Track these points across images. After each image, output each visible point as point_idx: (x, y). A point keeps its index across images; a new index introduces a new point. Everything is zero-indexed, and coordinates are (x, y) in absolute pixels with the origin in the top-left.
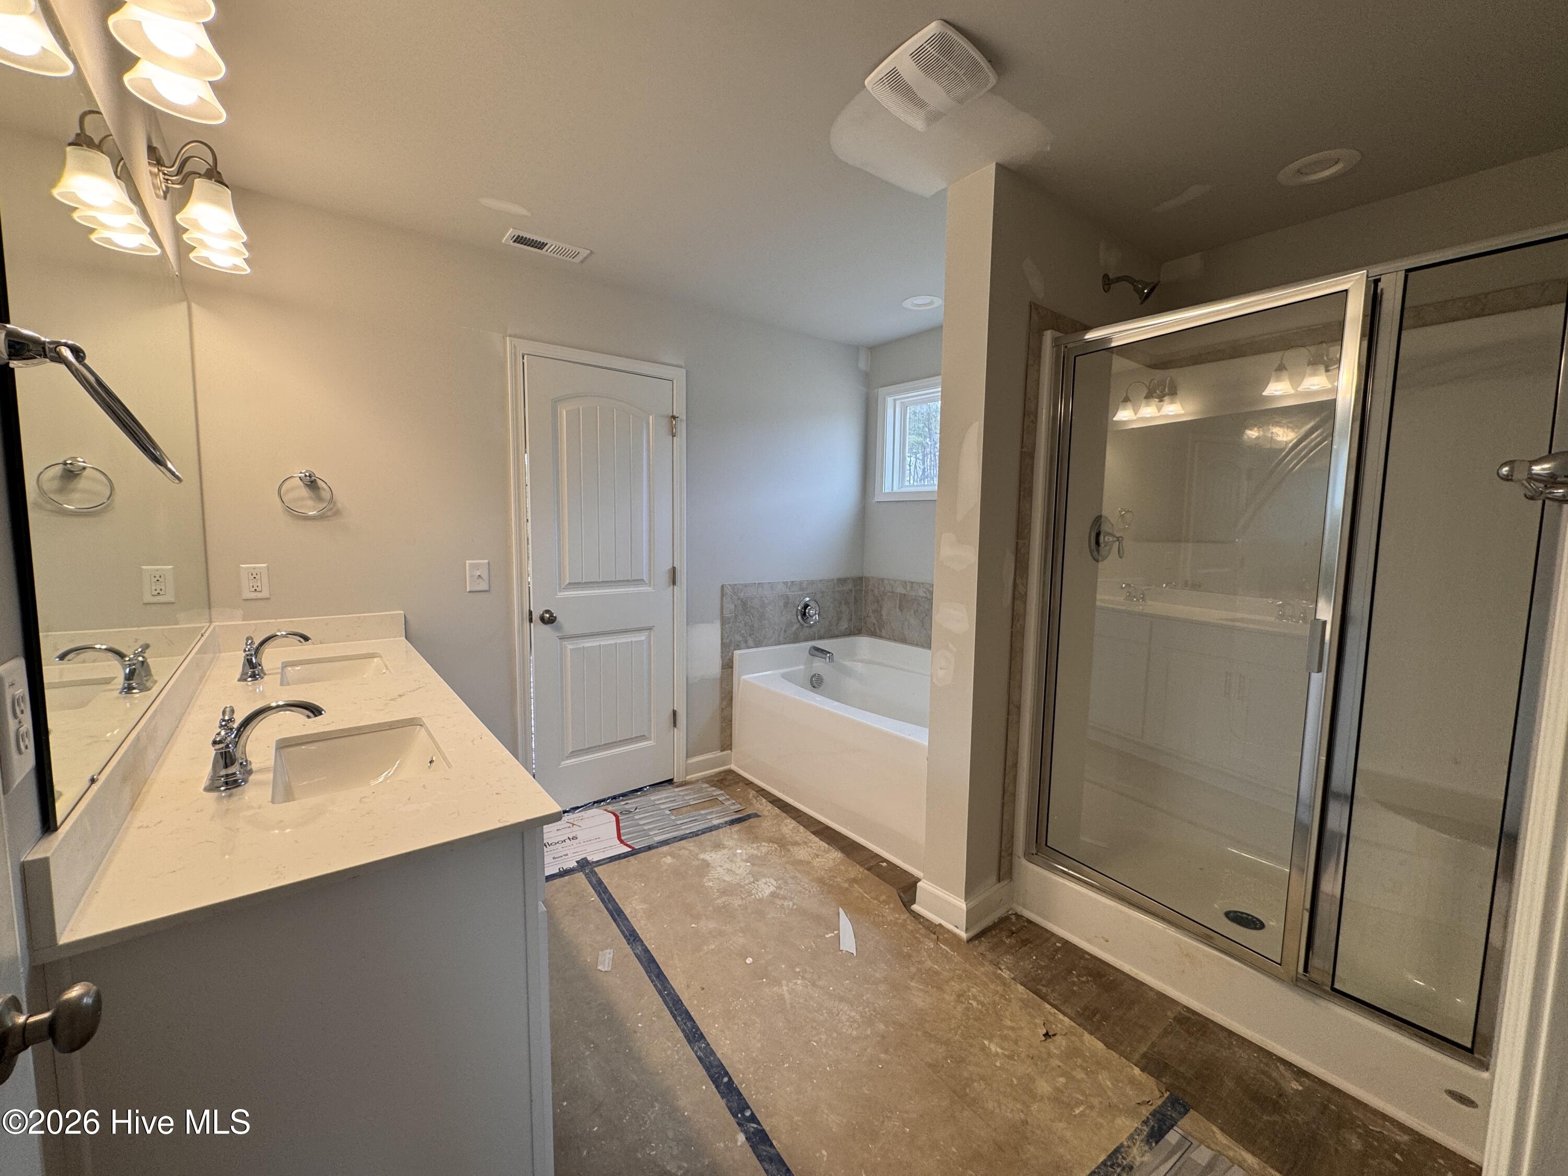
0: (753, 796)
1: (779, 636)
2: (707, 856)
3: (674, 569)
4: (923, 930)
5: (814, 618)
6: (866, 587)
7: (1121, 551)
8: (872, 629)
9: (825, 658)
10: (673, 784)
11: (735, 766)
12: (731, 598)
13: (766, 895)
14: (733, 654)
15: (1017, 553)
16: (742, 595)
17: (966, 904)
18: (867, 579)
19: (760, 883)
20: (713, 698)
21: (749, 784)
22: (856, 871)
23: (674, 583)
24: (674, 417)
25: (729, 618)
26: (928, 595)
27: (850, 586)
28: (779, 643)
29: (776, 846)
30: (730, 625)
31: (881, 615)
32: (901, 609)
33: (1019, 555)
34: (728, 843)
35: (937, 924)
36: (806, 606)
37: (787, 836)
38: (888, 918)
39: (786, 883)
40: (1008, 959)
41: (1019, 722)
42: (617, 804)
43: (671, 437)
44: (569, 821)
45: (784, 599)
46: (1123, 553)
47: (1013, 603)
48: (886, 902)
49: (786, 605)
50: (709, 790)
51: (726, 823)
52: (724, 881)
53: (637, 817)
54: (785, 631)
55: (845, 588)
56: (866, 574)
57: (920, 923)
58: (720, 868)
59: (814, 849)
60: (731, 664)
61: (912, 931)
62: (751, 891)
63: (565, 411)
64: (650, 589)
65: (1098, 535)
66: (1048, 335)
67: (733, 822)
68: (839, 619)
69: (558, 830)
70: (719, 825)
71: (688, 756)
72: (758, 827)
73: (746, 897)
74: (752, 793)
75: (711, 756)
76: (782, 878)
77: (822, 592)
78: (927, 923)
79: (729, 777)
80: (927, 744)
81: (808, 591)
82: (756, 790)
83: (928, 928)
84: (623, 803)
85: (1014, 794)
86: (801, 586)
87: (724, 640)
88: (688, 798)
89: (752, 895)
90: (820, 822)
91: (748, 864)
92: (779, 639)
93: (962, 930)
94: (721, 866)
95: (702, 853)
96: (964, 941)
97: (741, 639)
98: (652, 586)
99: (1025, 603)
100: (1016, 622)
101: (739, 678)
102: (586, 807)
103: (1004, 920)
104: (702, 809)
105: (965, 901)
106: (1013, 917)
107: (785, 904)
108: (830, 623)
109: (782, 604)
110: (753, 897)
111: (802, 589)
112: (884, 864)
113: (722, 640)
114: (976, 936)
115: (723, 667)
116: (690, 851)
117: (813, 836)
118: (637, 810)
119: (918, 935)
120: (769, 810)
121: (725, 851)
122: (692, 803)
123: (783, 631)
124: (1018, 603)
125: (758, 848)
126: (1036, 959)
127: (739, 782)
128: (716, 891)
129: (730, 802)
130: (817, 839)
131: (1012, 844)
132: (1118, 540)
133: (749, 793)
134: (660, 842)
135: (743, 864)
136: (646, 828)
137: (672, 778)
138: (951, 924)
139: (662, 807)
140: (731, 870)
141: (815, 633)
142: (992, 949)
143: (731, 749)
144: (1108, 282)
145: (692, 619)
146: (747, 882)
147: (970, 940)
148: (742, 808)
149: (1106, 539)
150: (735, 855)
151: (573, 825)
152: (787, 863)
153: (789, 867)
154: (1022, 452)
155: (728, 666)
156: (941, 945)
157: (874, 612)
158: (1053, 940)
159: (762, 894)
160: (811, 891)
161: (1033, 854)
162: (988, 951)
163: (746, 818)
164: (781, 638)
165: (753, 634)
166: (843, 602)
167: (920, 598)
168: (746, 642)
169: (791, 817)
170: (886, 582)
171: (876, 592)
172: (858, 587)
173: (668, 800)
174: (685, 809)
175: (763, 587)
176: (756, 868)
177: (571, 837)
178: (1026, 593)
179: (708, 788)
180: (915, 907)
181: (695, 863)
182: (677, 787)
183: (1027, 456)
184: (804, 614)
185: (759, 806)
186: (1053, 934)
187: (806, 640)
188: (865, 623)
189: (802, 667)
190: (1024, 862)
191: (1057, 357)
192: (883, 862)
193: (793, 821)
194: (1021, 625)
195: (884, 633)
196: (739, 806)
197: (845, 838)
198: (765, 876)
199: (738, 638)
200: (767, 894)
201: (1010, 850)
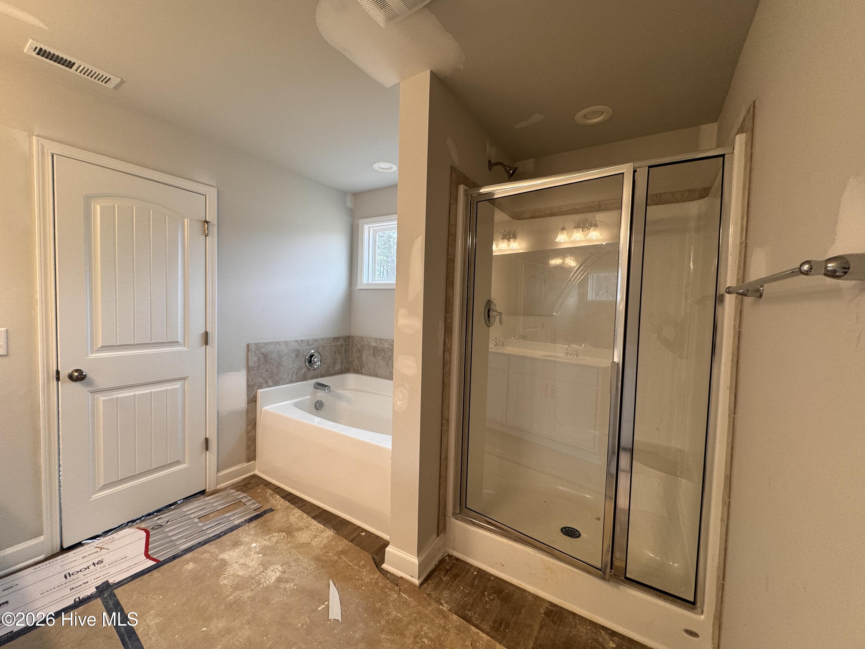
0: (270, 495)
1: (292, 376)
2: (225, 556)
3: (206, 333)
4: (390, 584)
5: (317, 364)
6: (352, 342)
7: (501, 321)
8: (356, 369)
9: (325, 390)
10: (205, 494)
11: (258, 471)
12: (255, 353)
13: (272, 582)
14: (256, 392)
15: (445, 322)
16: (263, 350)
17: (418, 560)
18: (353, 337)
19: (268, 571)
20: (241, 426)
21: (268, 484)
22: (343, 544)
23: (206, 343)
24: (206, 222)
25: (253, 367)
26: (390, 347)
27: (341, 342)
28: (292, 382)
29: (284, 534)
30: (254, 372)
31: (362, 360)
32: (374, 356)
33: (447, 323)
34: (245, 539)
35: (400, 576)
36: (312, 356)
37: (294, 523)
38: (366, 580)
39: (290, 566)
40: (446, 594)
41: (448, 430)
42: (150, 521)
43: (204, 236)
44: (98, 546)
45: (296, 352)
46: (502, 323)
47: (444, 354)
48: (364, 566)
49: (297, 356)
50: (235, 494)
51: (246, 521)
52: (238, 576)
53: (166, 530)
54: (297, 374)
55: (338, 343)
56: (352, 334)
57: (388, 579)
58: (236, 564)
59: (313, 531)
60: (255, 399)
61: (382, 587)
62: (260, 580)
63: (98, 207)
64: (185, 349)
65: (489, 311)
66: (462, 188)
67: (251, 520)
68: (335, 363)
69: (83, 557)
70: (239, 524)
71: (218, 471)
72: (271, 520)
73: (255, 588)
74: (270, 492)
75: (239, 467)
76: (287, 563)
77: (323, 347)
78: (392, 577)
79: (253, 481)
80: (391, 448)
81: (313, 346)
82: (272, 489)
83: (392, 582)
84: (156, 519)
85: (446, 477)
86: (307, 342)
87: (249, 383)
88: (216, 504)
89: (261, 584)
90: (319, 508)
91: (261, 555)
92: (292, 378)
93: (415, 578)
94: (236, 562)
95: (222, 553)
96: (417, 586)
97: (262, 381)
98: (186, 346)
99: (451, 353)
100: (445, 366)
101: (261, 408)
102: (120, 527)
103: (442, 561)
104: (227, 512)
105: (418, 557)
106: (447, 558)
107: (288, 586)
108: (328, 366)
109: (294, 355)
110: (261, 586)
111: (308, 345)
112: (363, 534)
113: (248, 382)
114: (424, 580)
115: (249, 402)
116: (212, 553)
117: (313, 520)
118: (169, 523)
119: (386, 590)
120: (281, 504)
121: (242, 548)
122: (218, 509)
123: (295, 373)
124: (446, 354)
125: (270, 539)
126: (463, 589)
127: (260, 484)
128: (229, 587)
129: (251, 502)
130: (315, 523)
131: (445, 510)
132: (499, 314)
133: (266, 493)
134: (184, 551)
135: (256, 556)
136: (174, 538)
137: (205, 489)
138: (408, 575)
139: (192, 516)
140: (245, 564)
141: (318, 374)
142: (435, 588)
143: (255, 460)
144: (491, 165)
145: (221, 370)
146: (258, 572)
147: (421, 584)
148: (260, 506)
149: (493, 314)
150: (250, 549)
151: (101, 548)
152: (291, 548)
153: (293, 551)
154: (448, 258)
155: (252, 401)
156: (402, 594)
157: (357, 358)
158: (472, 570)
159: (269, 582)
160: (309, 569)
161: (458, 514)
162: (433, 590)
163: (263, 514)
164: (294, 379)
165: (272, 377)
166: (337, 353)
167: (385, 349)
168: (267, 383)
169: (297, 507)
170: (365, 339)
171: (359, 346)
172: (347, 343)
173: (197, 509)
174: (213, 514)
175: (280, 345)
176: (267, 558)
177: (96, 562)
178: (451, 347)
179: (234, 492)
180: (385, 566)
181: (215, 564)
182: (209, 496)
183: (450, 261)
184: (310, 362)
185: (274, 502)
186: (471, 566)
187: (312, 378)
188: (352, 365)
189: (309, 397)
190: (453, 520)
191: (467, 202)
192: (362, 532)
193: (299, 511)
194: (448, 368)
195: (364, 371)
196: (258, 504)
197: (336, 517)
198: (273, 564)
199: (261, 380)
200: (273, 580)
201: (444, 514)
